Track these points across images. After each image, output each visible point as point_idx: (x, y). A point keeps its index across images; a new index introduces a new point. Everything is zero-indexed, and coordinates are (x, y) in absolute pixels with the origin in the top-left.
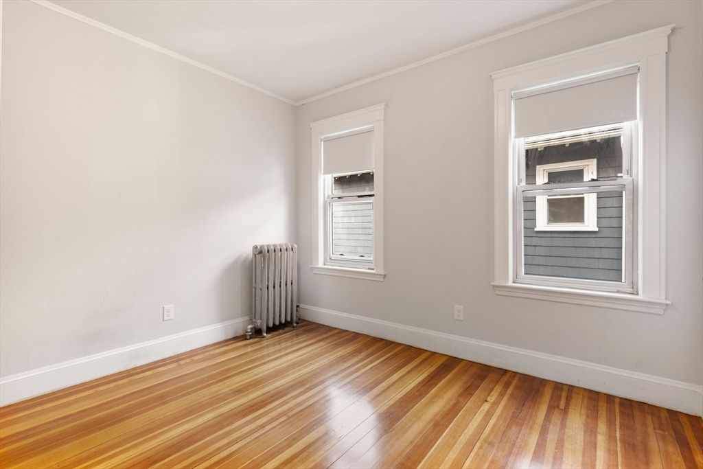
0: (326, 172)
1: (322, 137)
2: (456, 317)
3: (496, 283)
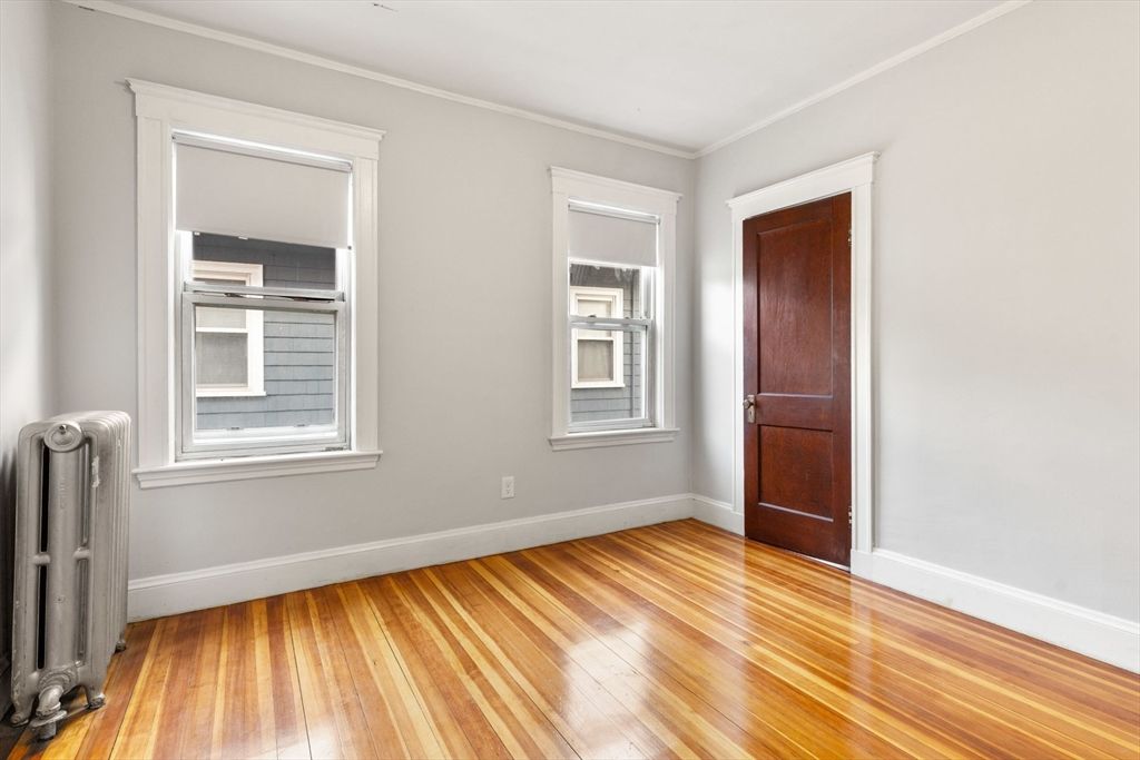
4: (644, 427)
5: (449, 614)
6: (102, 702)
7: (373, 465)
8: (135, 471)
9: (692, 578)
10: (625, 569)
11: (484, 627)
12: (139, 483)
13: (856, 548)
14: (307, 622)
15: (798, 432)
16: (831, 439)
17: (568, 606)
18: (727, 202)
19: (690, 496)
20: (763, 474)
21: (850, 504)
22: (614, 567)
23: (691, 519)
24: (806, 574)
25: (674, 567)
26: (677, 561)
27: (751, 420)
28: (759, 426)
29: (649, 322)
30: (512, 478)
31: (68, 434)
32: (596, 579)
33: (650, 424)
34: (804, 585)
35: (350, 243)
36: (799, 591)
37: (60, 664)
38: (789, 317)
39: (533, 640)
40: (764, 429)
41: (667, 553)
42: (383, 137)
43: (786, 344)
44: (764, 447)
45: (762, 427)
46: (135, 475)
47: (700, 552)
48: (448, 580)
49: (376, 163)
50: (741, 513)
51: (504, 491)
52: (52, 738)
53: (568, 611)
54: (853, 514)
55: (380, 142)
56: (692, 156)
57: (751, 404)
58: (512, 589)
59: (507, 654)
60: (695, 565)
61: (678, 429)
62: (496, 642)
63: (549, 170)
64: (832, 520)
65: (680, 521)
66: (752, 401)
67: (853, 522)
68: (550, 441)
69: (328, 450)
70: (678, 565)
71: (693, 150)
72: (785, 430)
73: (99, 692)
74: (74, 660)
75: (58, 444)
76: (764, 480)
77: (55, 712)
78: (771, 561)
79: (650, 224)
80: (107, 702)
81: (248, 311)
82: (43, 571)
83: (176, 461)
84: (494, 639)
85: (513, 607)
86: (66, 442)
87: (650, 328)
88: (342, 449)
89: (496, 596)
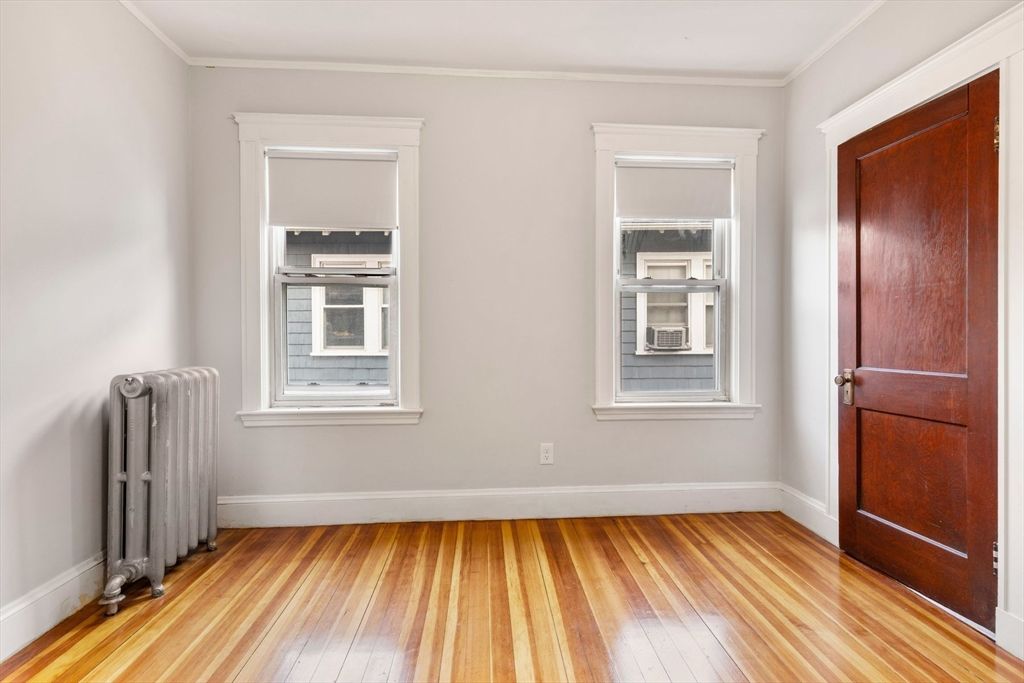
0: (274, 221)
1: (266, 149)
2: (543, 461)
3: (597, 406)
4: (714, 400)
5: (443, 576)
6: (161, 593)
7: (416, 421)
8: (238, 413)
9: (730, 594)
10: (655, 563)
11: (461, 599)
12: (242, 422)
13: (1006, 608)
14: (334, 558)
15: (912, 422)
16: (964, 437)
17: (559, 597)
18: (819, 126)
19: (779, 485)
20: (864, 475)
21: (995, 538)
22: (643, 557)
23: (779, 513)
24: (911, 626)
25: (717, 573)
26: (726, 567)
27: (847, 400)
28: (859, 410)
29: (721, 282)
30: (552, 444)
31: (134, 385)
32: (613, 569)
33: (723, 398)
34: (898, 643)
35: (398, 224)
36: (883, 652)
37: (134, 558)
38: (901, 264)
39: (494, 628)
40: (866, 414)
41: (720, 553)
42: (424, 123)
43: (896, 301)
44: (865, 438)
45: (863, 411)
46: (240, 416)
47: (764, 561)
48: (471, 539)
49: (417, 149)
50: (834, 518)
51: (542, 456)
52: (113, 615)
53: (554, 601)
54: (1000, 554)
55: (421, 130)
56: (782, 83)
57: (848, 381)
58: (519, 561)
59: (457, 637)
60: (747, 577)
61: (760, 406)
62: (459, 620)
63: (592, 128)
64: (965, 556)
65: (762, 513)
66: (848, 376)
67: (1000, 566)
68: (594, 410)
69: (382, 405)
70: (723, 572)
71: (781, 75)
72: (894, 418)
73: (159, 584)
74: (144, 556)
75: (128, 392)
76: (866, 482)
77: (114, 596)
78: (863, 594)
79: (725, 170)
80: (166, 593)
81: (313, 288)
82: (124, 485)
83: (271, 407)
84: (460, 614)
85: (506, 583)
86: (134, 390)
87: (722, 289)
88: (392, 405)
89: (499, 565)
